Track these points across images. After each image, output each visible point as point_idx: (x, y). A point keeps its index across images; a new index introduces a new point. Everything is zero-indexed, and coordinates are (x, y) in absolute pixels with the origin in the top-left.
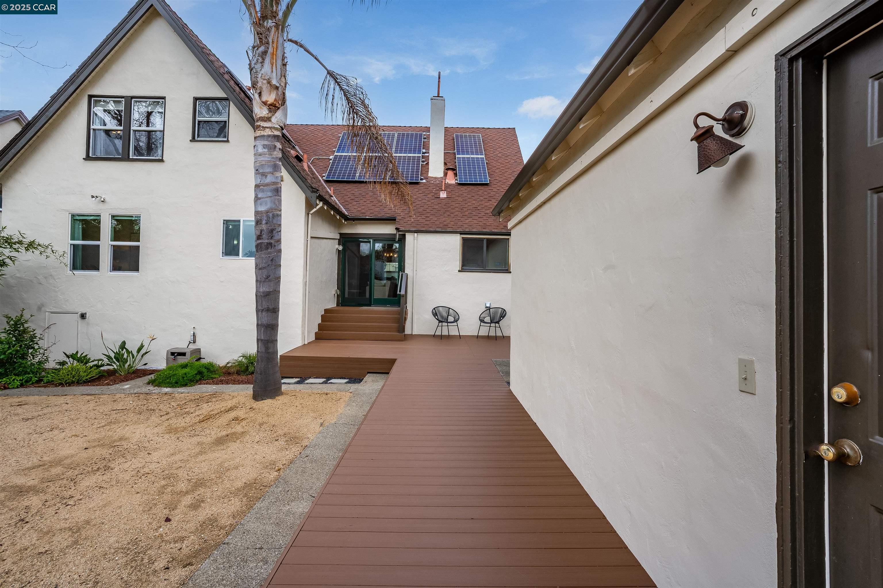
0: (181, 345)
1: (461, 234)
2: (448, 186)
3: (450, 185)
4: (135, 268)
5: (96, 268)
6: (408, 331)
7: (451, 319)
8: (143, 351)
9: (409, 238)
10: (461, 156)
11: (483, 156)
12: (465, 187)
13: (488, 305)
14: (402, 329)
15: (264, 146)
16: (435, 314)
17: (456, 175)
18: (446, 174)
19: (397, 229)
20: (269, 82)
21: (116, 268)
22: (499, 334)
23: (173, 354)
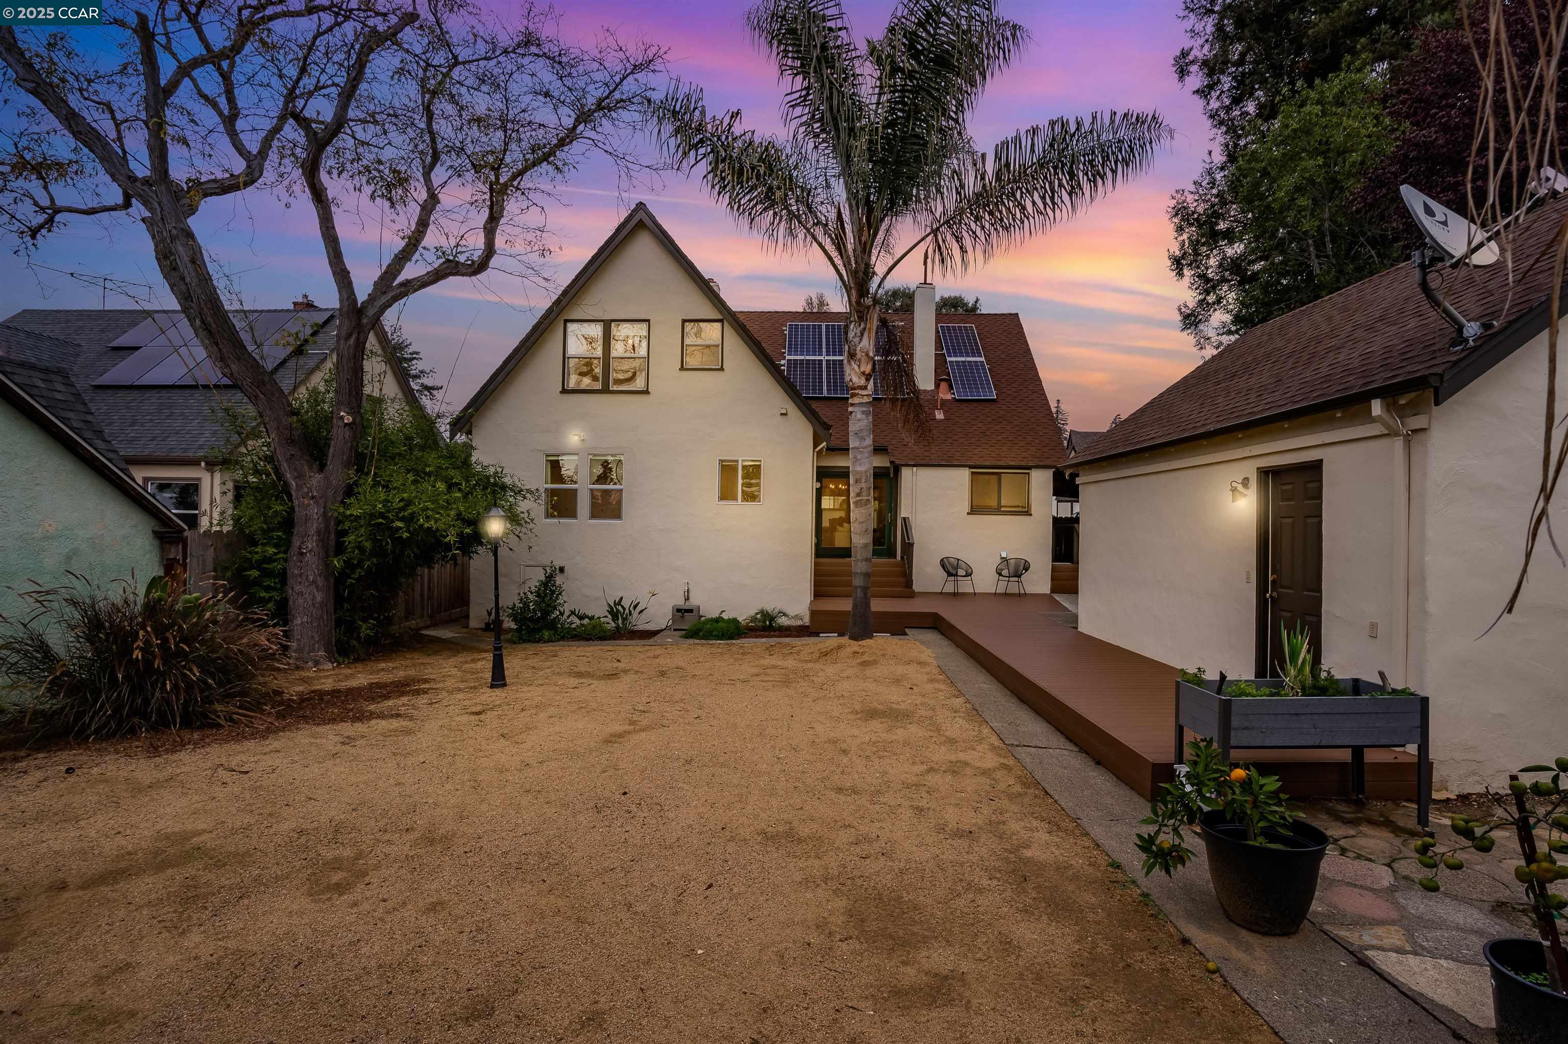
0: (680, 602)
1: (971, 467)
2: (944, 402)
3: (947, 401)
4: (617, 515)
5: (574, 515)
6: (916, 587)
7: (961, 572)
8: (639, 608)
9: (906, 473)
10: (953, 359)
11: (983, 359)
12: (965, 404)
13: (1004, 555)
14: (909, 583)
15: (863, 412)
16: (943, 566)
17: (951, 387)
18: (937, 386)
19: (892, 462)
20: (867, 355)
21: (593, 516)
22: (1022, 592)
23: (679, 610)
